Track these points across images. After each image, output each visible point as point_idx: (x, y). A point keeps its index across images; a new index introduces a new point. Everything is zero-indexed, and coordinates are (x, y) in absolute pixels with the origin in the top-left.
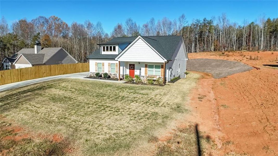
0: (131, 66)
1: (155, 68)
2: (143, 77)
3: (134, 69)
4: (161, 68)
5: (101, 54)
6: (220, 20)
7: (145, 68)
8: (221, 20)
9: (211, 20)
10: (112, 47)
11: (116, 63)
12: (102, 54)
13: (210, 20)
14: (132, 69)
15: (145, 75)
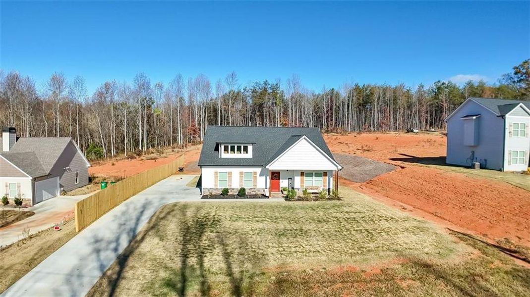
0: (275, 175)
1: (315, 176)
2: (298, 189)
3: (279, 179)
4: (324, 176)
5: (220, 157)
6: (289, 84)
7: (300, 177)
8: (292, 86)
9: (277, 84)
10: (241, 146)
11: (254, 172)
12: (222, 157)
13: (275, 84)
14: (276, 179)
15: (301, 187)
